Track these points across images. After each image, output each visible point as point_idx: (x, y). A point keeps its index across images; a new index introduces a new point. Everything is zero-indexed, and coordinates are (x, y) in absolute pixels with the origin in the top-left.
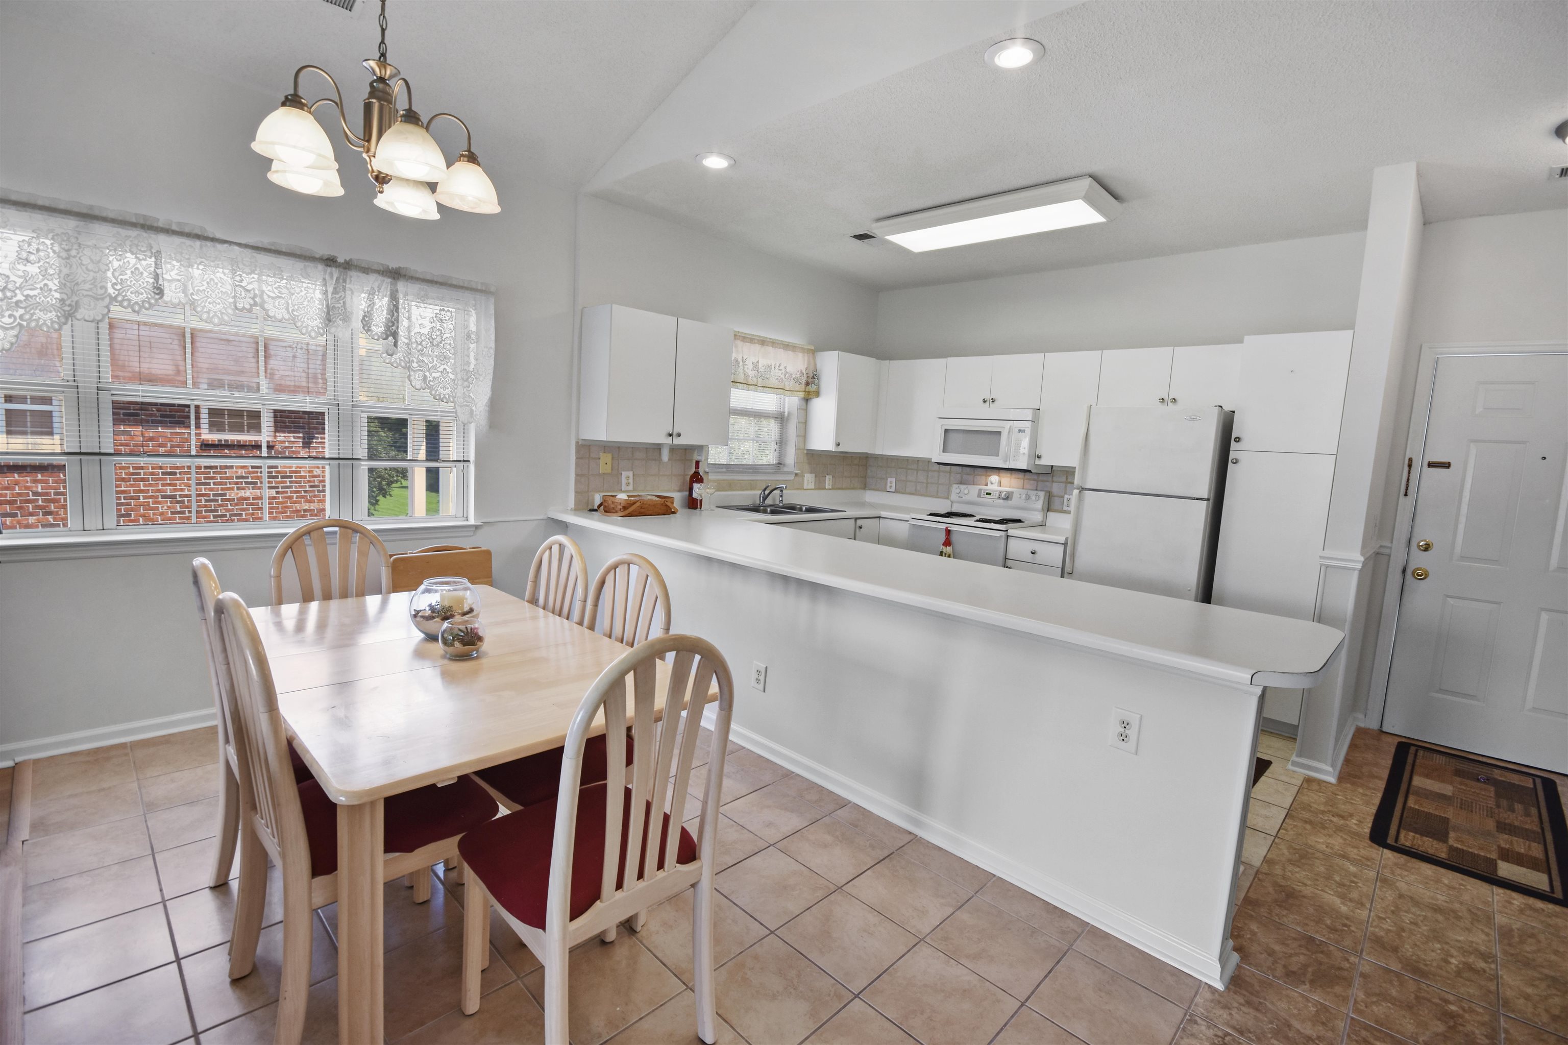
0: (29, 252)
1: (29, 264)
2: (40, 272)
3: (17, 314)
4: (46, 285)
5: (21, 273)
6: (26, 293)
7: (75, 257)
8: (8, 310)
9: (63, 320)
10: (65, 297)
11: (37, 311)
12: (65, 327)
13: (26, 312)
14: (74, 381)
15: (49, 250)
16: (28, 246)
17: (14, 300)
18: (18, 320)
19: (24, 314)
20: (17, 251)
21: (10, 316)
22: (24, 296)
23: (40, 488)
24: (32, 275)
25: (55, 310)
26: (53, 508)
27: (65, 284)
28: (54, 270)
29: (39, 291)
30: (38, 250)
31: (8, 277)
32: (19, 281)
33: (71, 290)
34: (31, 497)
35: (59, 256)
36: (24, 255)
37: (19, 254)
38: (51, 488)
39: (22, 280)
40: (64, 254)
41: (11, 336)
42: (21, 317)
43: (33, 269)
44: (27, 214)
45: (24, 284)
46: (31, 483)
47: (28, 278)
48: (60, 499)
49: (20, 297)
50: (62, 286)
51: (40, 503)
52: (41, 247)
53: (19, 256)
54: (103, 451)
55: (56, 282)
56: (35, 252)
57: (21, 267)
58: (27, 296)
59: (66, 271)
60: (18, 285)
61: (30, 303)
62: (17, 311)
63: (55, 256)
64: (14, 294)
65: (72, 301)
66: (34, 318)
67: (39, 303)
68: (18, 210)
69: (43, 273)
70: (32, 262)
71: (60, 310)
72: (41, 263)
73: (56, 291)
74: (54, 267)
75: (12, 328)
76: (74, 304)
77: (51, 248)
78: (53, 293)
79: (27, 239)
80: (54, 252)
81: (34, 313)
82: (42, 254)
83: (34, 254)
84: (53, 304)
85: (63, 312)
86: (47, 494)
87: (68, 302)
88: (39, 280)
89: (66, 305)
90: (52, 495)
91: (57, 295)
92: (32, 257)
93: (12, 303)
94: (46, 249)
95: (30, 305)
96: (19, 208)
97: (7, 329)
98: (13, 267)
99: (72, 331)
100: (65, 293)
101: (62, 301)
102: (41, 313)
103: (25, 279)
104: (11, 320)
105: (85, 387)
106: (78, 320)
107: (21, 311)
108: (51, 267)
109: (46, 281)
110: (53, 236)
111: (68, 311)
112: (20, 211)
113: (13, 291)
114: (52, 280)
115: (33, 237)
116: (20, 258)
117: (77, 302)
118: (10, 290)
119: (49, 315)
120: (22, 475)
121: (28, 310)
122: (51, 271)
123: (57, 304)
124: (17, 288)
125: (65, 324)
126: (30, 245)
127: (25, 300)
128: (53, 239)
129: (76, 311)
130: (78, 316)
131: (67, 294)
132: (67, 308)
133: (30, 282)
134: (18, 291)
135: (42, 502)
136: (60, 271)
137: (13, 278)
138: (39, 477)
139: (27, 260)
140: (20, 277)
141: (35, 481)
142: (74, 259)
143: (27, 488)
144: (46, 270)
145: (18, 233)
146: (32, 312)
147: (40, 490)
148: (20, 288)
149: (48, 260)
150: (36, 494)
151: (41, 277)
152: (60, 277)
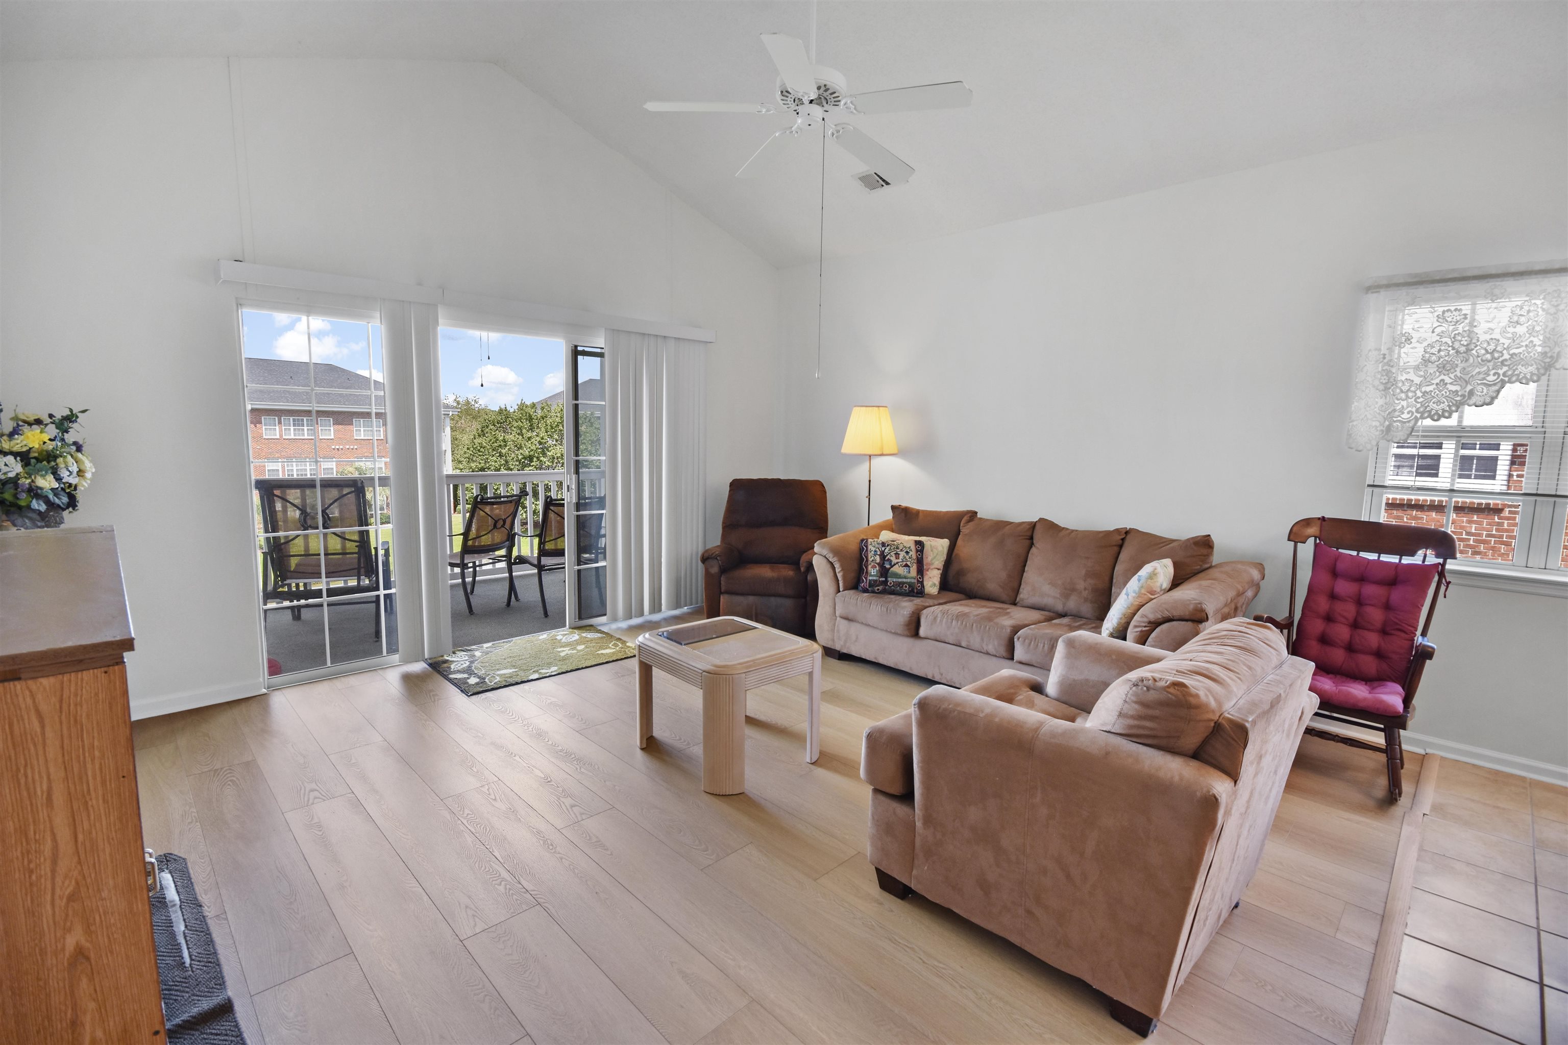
0: (1521, 315)
1: (1519, 326)
2: (1527, 332)
3: (1501, 372)
4: (1532, 342)
5: (1510, 335)
6: (1511, 352)
7: (1563, 310)
8: (1493, 369)
9: (1542, 371)
10: (1547, 349)
11: (1520, 366)
12: (1543, 378)
13: (1510, 369)
14: (1543, 427)
15: (1540, 310)
16: (1520, 310)
17: (1501, 359)
18: (1501, 377)
19: (1507, 371)
20: (1509, 317)
21: (1494, 375)
22: (1509, 355)
23: (1473, 529)
24: (1520, 335)
25: (1536, 363)
26: (1482, 548)
27: (1550, 337)
28: (1541, 326)
29: (1524, 348)
30: (1529, 311)
31: (1498, 340)
32: (1507, 342)
33: (1555, 342)
34: (1464, 536)
35: (1547, 313)
36: (1515, 318)
37: (1511, 319)
38: (1484, 529)
39: (1510, 341)
40: (1553, 310)
41: (1492, 392)
42: (1504, 374)
43: (1521, 330)
44: (1524, 281)
45: (1512, 344)
46: (1466, 523)
47: (1515, 339)
48: (1491, 540)
49: (1506, 356)
50: (1546, 340)
51: (1471, 542)
52: (1532, 309)
53: (1511, 320)
54: (1558, 493)
55: (1541, 337)
56: (1525, 314)
57: (1511, 330)
58: (1512, 355)
59: (1551, 325)
60: (1505, 346)
61: (1515, 360)
62: (1501, 369)
63: (1544, 313)
64: (1501, 355)
65: (1554, 353)
66: (1516, 373)
67: (1522, 359)
68: (1515, 280)
69: (1530, 332)
70: (1522, 323)
71: (1541, 362)
72: (1530, 323)
73: (1539, 346)
74: (1541, 324)
75: (1495, 384)
76: (1555, 355)
77: (1541, 307)
78: (1536, 348)
79: (1519, 303)
80: (1543, 310)
81: (1517, 369)
82: (1531, 314)
83: (1524, 316)
84: (1535, 359)
85: (1543, 364)
86: (1480, 535)
87: (1549, 355)
88: (1526, 338)
89: (1547, 357)
90: (1484, 536)
91: (1539, 349)
92: (1522, 319)
93: (1499, 362)
94: (1536, 309)
95: (1514, 362)
96: (1517, 278)
97: (1490, 385)
98: (1504, 331)
99: (1548, 381)
100: (1548, 346)
101: (1544, 354)
102: (1523, 368)
103: (1513, 339)
104: (1496, 377)
105: (1552, 433)
106: (1557, 369)
107: (1505, 369)
108: (1538, 325)
109: (1532, 338)
110: (1545, 296)
111: (1549, 362)
112: (1518, 280)
113: (1501, 352)
114: (1538, 336)
115: (1525, 301)
116: (1511, 322)
117: (1559, 353)
118: (1498, 352)
119: (1530, 368)
120: (1460, 515)
121: (1511, 366)
122: (1537, 328)
123: (1539, 358)
124: (1505, 349)
125: (1544, 375)
126: (1522, 308)
127: (1510, 359)
128: (1544, 298)
129: (1556, 361)
130: (1558, 365)
131: (1550, 347)
132: (1548, 360)
133: (1517, 342)
134: (1505, 352)
135: (1474, 542)
136: (1547, 327)
137: (1502, 340)
138: (1475, 518)
139: (1517, 323)
140: (1509, 338)
141: (1470, 522)
142: (1561, 313)
143: (1462, 527)
144: (1534, 328)
145: (1513, 300)
146: (1514, 368)
147: (1473, 531)
148: (1508, 349)
149: (1536, 319)
150: (1468, 534)
151: (1528, 335)
152: (1545, 332)
